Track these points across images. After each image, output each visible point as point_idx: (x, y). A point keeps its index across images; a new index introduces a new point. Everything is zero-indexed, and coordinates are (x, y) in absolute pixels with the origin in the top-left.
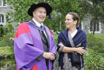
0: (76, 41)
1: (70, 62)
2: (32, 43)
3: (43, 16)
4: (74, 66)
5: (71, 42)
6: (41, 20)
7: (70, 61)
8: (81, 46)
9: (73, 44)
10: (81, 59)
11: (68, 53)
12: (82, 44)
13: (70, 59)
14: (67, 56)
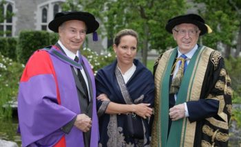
0: (133, 89)
1: (122, 134)
2: (55, 96)
3: (77, 40)
4: (130, 143)
5: (124, 92)
6: (74, 47)
7: (120, 133)
8: (144, 101)
9: (128, 97)
10: (144, 128)
11: (117, 115)
12: (145, 97)
13: (121, 129)
14: (116, 121)
